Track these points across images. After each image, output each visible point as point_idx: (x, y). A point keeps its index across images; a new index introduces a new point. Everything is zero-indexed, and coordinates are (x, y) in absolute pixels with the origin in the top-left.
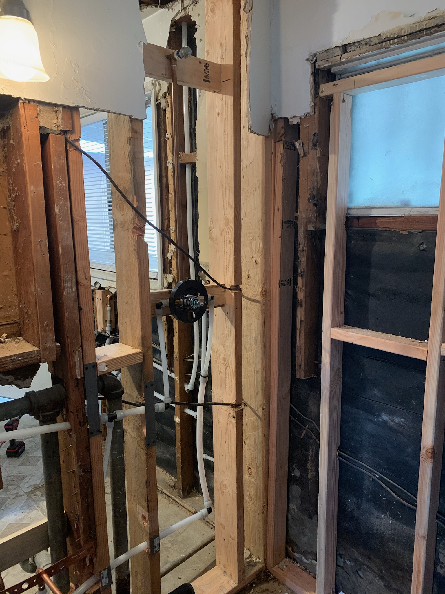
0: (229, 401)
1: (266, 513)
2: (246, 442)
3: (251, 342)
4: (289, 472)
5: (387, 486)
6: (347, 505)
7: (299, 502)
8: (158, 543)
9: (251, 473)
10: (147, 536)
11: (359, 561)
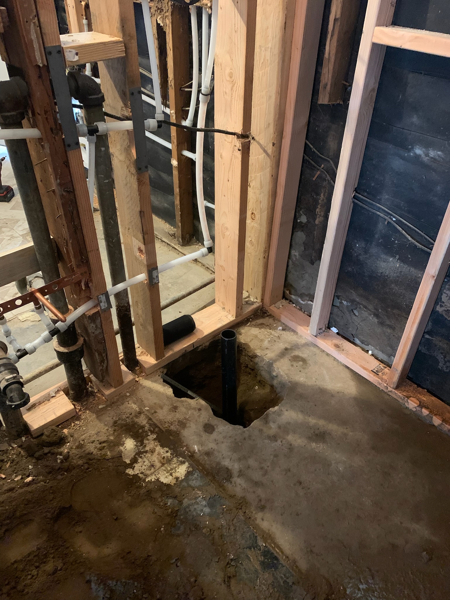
0: (235, 130)
1: (267, 258)
2: (250, 184)
3: (265, 56)
4: (295, 218)
5: (403, 229)
6: (353, 250)
7: (303, 248)
8: (156, 275)
9: (254, 219)
10: (145, 268)
11: (356, 301)
